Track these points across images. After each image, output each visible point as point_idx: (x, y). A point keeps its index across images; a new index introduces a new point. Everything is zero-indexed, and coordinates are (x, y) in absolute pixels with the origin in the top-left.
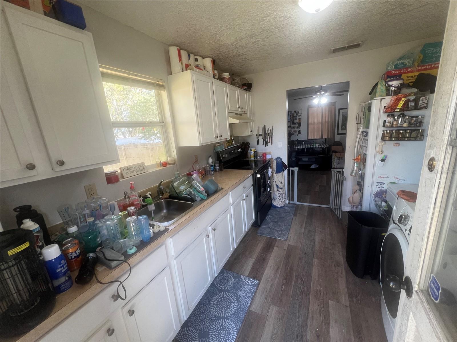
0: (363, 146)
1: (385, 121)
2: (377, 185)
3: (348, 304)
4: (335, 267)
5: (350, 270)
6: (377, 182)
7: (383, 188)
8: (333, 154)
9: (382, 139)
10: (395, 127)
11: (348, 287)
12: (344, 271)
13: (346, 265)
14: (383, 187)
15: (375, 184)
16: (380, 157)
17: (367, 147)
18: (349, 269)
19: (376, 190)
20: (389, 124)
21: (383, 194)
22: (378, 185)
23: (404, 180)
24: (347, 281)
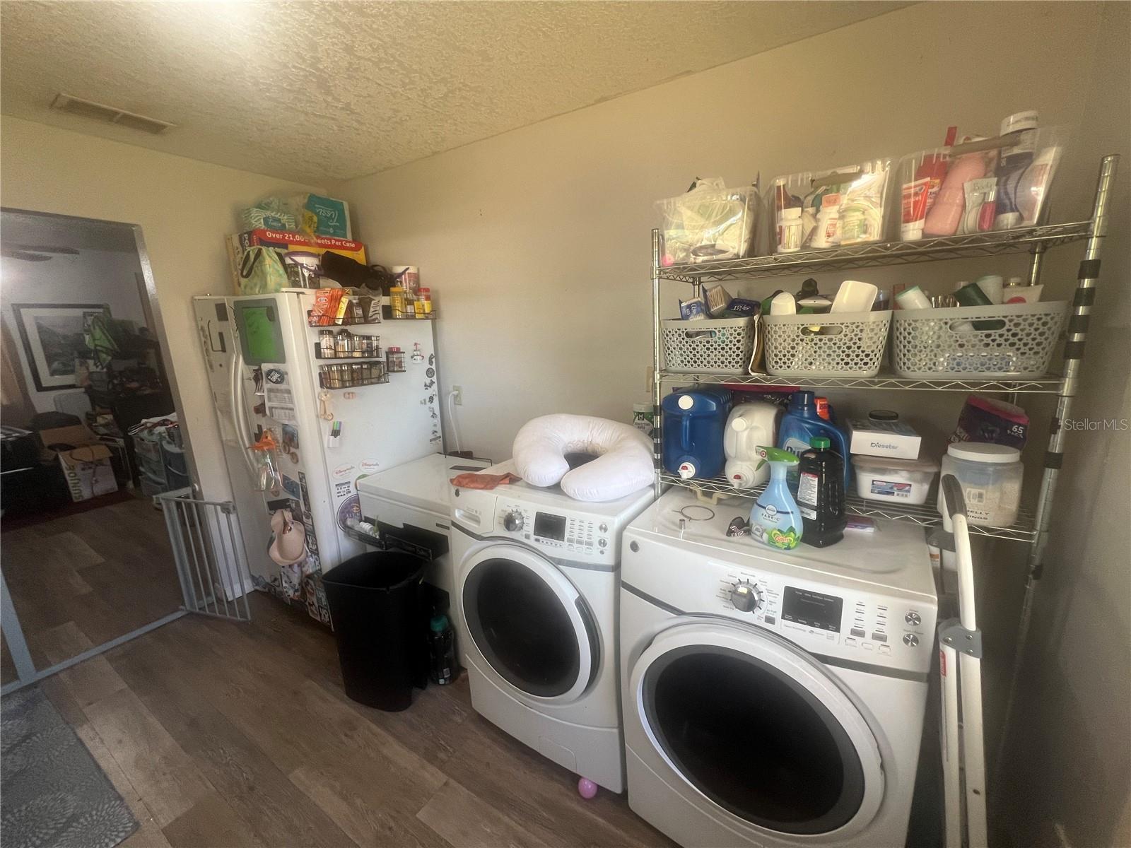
0: (276, 408)
1: (318, 346)
2: (338, 493)
3: (444, 778)
4: (352, 738)
5: (382, 712)
6: (336, 485)
7: (350, 495)
8: (60, 456)
9: (322, 385)
10: (344, 358)
11: (413, 748)
12: (373, 726)
13: (364, 709)
14: (350, 492)
15: (334, 490)
16: (327, 428)
17: (292, 409)
18: (376, 713)
19: (339, 502)
20: (329, 351)
21: (353, 507)
22: (339, 490)
23: (377, 465)
24: (399, 738)
